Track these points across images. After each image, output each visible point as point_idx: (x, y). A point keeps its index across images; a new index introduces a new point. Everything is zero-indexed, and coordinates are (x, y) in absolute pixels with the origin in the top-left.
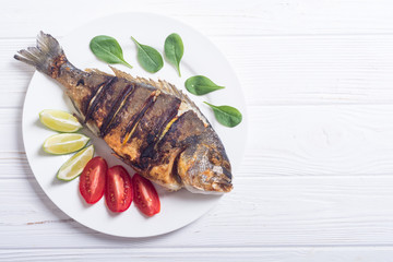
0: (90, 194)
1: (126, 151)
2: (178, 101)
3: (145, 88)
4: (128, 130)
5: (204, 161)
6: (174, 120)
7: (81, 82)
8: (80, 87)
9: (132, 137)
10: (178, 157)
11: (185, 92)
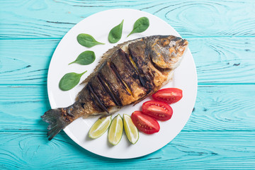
0: (153, 128)
1: (136, 95)
2: (120, 51)
3: (103, 68)
4: (124, 87)
5: (163, 49)
6: (130, 58)
7: (83, 105)
8: (85, 106)
9: (130, 87)
10: (154, 64)
11: (116, 45)
